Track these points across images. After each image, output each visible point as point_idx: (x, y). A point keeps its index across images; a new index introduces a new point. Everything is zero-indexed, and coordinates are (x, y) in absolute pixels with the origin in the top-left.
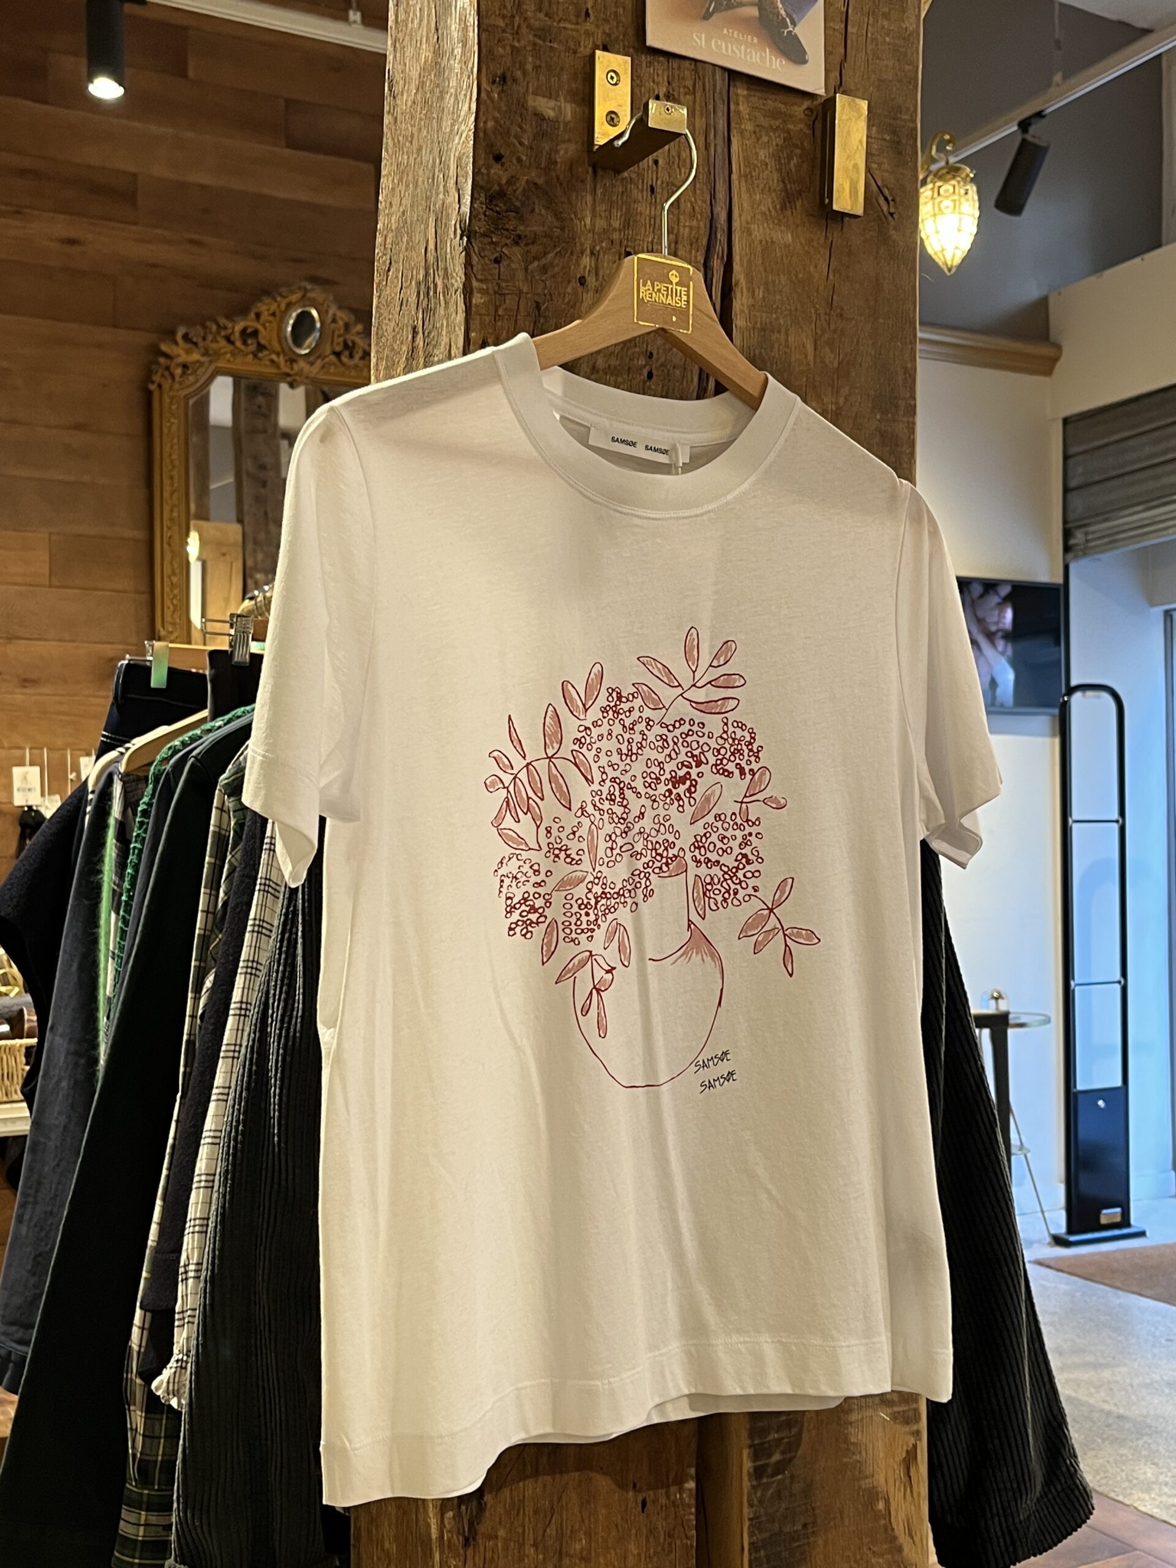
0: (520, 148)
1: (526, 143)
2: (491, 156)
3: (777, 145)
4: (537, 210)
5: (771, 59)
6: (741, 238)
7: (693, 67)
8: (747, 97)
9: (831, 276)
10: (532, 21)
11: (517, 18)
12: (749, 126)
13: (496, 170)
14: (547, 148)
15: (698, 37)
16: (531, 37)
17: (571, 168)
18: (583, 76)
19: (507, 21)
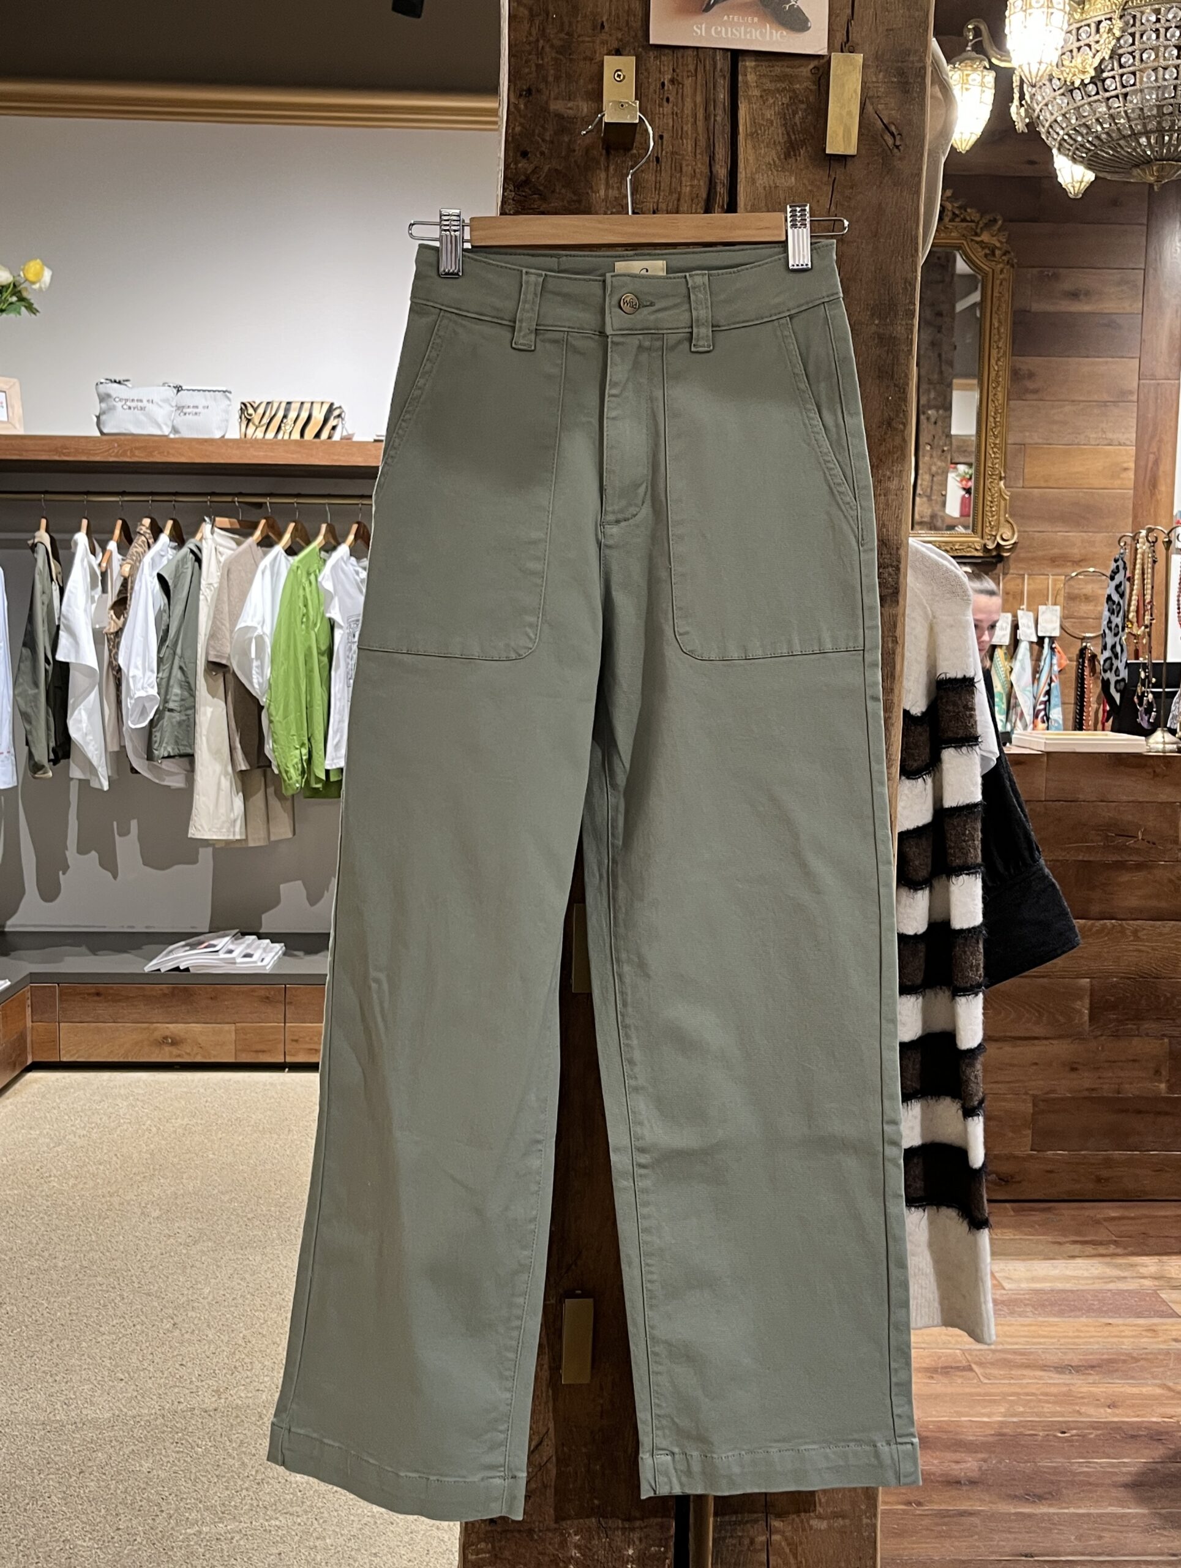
0: (543, 144)
1: (548, 138)
2: (519, 154)
3: (783, 104)
5: (771, 33)
7: (695, 53)
8: (755, 68)
9: (833, 208)
10: (555, 41)
11: (541, 43)
12: (756, 93)
13: (523, 164)
14: (566, 139)
15: (697, 27)
16: (554, 55)
17: (588, 155)
18: (598, 78)
19: (533, 45)
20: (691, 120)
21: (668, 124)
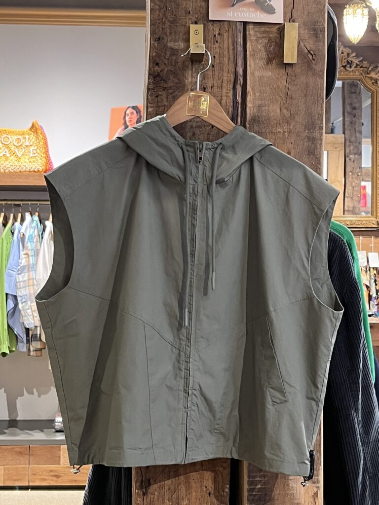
0: (165, 60)
1: (167, 57)
2: (155, 64)
3: (265, 43)
4: (171, 79)
5: (260, 15)
6: (250, 77)
7: (228, 23)
8: (253, 29)
9: (287, 85)
10: (169, 19)
11: (164, 19)
12: (254, 38)
13: (156, 68)
14: (175, 58)
15: (229, 13)
16: (169, 24)
17: (183, 64)
18: (188, 33)
19: (160, 20)
20: (227, 50)
21: (217, 52)
